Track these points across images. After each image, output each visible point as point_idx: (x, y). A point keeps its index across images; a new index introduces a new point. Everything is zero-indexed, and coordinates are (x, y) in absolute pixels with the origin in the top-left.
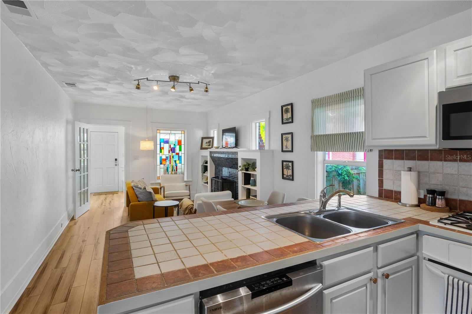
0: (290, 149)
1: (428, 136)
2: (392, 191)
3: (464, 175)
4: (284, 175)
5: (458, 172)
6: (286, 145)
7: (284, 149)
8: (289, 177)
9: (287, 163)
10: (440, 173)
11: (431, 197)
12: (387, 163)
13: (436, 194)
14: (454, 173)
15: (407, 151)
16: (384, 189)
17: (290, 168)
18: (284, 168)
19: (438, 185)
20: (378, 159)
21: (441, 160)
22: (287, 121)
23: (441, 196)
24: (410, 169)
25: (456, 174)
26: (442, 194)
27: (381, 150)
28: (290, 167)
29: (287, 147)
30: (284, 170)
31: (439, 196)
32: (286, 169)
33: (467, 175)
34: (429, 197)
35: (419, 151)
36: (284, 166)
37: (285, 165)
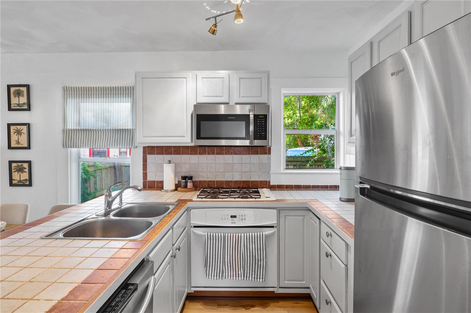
0: (26, 145)
1: (186, 136)
2: (154, 182)
3: (202, 163)
4: (13, 181)
5: (198, 162)
6: (17, 140)
7: (13, 145)
8: (24, 183)
9: (20, 164)
10: (188, 163)
11: (185, 182)
12: (150, 157)
13: (187, 179)
14: (196, 163)
15: (166, 148)
16: (148, 181)
17: (25, 170)
18: (13, 171)
19: (187, 172)
20: (142, 155)
21: (188, 154)
22: (19, 108)
23: (191, 180)
24: (170, 162)
25: (197, 163)
26: (191, 178)
27: (145, 147)
28: (25, 168)
29: (18, 143)
30: (13, 174)
31: (189, 180)
32: (17, 172)
33: (203, 164)
34: (183, 182)
35: (175, 147)
36: (13, 168)
37: (15, 167)
